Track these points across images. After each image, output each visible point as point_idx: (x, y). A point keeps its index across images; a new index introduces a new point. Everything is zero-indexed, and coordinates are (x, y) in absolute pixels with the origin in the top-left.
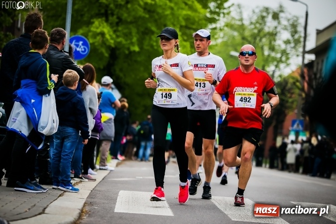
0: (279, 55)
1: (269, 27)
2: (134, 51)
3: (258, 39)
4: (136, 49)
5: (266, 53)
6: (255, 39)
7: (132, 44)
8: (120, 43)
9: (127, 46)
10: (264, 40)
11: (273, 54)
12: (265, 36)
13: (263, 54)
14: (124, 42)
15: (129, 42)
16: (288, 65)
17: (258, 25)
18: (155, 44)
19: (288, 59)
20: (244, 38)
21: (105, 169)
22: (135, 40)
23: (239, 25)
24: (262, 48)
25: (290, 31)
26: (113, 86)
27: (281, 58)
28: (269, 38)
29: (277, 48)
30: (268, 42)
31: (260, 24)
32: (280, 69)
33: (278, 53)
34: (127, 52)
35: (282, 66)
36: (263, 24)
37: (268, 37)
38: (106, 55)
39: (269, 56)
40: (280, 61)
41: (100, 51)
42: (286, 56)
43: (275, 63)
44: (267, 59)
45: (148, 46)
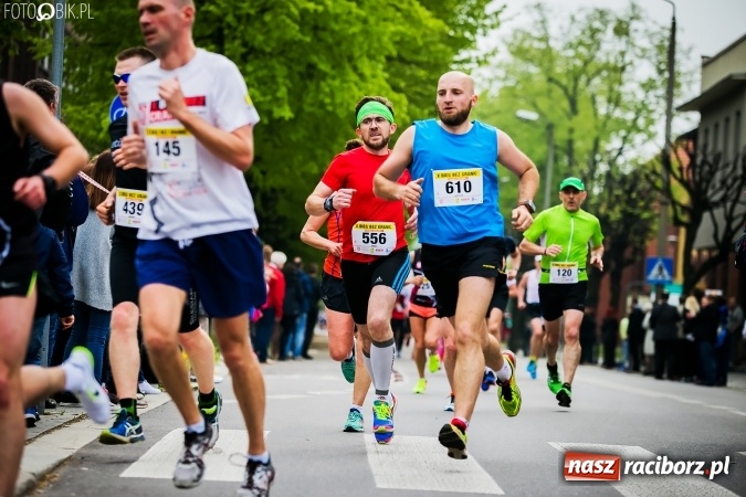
0: (630, 116)
1: (608, 54)
2: (282, 119)
3: (583, 79)
4: (286, 113)
5: (602, 111)
6: (576, 79)
7: (277, 100)
9: (265, 107)
10: (596, 81)
11: (617, 113)
12: (598, 72)
13: (596, 114)
14: (259, 97)
15: (269, 98)
16: (651, 136)
17: (582, 50)
18: (328, 100)
19: (651, 122)
20: (550, 80)
22: (282, 92)
23: (539, 49)
24: (593, 100)
25: (654, 60)
27: (635, 120)
28: (608, 76)
29: (625, 99)
30: (605, 88)
31: (588, 47)
32: (633, 146)
33: (629, 109)
34: (265, 120)
35: (638, 138)
36: (595, 47)
37: (605, 73)
39: (608, 116)
40: (634, 127)
42: (646, 118)
43: (623, 133)
44: (605, 125)
45: (312, 105)
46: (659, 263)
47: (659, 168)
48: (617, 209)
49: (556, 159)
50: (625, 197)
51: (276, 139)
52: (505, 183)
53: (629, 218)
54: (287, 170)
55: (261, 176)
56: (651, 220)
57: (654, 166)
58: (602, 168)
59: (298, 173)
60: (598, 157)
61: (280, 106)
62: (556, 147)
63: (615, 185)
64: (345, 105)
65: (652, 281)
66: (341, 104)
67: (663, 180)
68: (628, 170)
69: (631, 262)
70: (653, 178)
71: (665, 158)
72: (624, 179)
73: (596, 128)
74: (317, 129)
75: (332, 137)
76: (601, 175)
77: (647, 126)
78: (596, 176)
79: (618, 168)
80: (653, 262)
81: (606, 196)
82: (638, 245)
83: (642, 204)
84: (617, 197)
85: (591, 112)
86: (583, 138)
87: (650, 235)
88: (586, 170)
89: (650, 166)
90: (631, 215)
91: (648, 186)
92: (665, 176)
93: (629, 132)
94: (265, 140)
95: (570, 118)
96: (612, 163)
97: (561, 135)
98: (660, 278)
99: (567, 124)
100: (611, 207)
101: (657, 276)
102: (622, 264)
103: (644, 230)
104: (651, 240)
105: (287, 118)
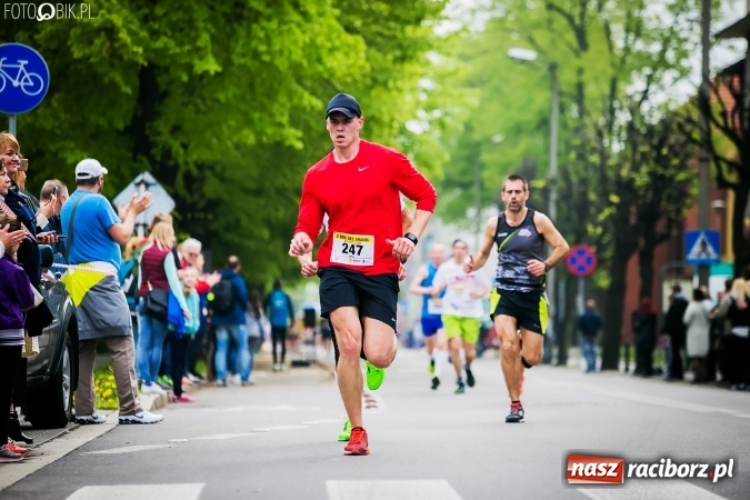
0: (656, 48)
2: (206, 73)
4: (212, 66)
6: (583, 4)
7: (198, 52)
8: (163, 52)
9: (184, 60)
10: (611, 5)
11: (639, 46)
13: (611, 47)
14: (174, 49)
15: (187, 48)
16: (684, 73)
18: (263, 48)
19: (684, 55)
20: (550, 6)
21: (134, 422)
22: (204, 40)
26: (147, 177)
27: (663, 52)
32: (662, 88)
33: (654, 39)
34: (185, 78)
35: (668, 76)
38: (127, 90)
39: (627, 50)
40: (661, 63)
41: (106, 80)
42: (676, 49)
43: (647, 71)
44: (623, 60)
45: (243, 55)
46: (702, 237)
47: (696, 114)
48: (644, 169)
49: (562, 109)
50: (654, 154)
51: (199, 101)
52: (498, 144)
53: (659, 182)
54: (215, 141)
55: (181, 151)
56: (688, 182)
57: (688, 111)
58: (623, 118)
59: (229, 144)
60: (616, 104)
61: (201, 58)
62: (561, 94)
63: (640, 139)
64: (286, 53)
65: (693, 261)
66: (281, 52)
67: (701, 130)
68: (655, 120)
69: (666, 237)
70: (688, 127)
71: (702, 101)
72: (651, 130)
73: (613, 65)
74: (251, 86)
75: (271, 95)
76: (620, 127)
77: (678, 60)
78: (615, 129)
79: (643, 117)
80: (694, 236)
81: (629, 153)
82: (673, 215)
83: (675, 162)
84: (644, 155)
85: (605, 46)
86: (596, 80)
87: (688, 201)
88: (602, 121)
89: (684, 113)
90: (662, 176)
91: (682, 138)
92: (704, 125)
93: (655, 69)
94: (186, 104)
95: (577, 55)
96: (634, 110)
97: (567, 77)
98: (704, 256)
99: (575, 62)
100: (635, 168)
101: (700, 254)
102: (653, 242)
103: (681, 194)
104: (689, 207)
105: (212, 73)
